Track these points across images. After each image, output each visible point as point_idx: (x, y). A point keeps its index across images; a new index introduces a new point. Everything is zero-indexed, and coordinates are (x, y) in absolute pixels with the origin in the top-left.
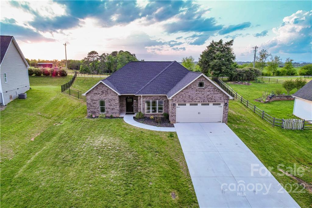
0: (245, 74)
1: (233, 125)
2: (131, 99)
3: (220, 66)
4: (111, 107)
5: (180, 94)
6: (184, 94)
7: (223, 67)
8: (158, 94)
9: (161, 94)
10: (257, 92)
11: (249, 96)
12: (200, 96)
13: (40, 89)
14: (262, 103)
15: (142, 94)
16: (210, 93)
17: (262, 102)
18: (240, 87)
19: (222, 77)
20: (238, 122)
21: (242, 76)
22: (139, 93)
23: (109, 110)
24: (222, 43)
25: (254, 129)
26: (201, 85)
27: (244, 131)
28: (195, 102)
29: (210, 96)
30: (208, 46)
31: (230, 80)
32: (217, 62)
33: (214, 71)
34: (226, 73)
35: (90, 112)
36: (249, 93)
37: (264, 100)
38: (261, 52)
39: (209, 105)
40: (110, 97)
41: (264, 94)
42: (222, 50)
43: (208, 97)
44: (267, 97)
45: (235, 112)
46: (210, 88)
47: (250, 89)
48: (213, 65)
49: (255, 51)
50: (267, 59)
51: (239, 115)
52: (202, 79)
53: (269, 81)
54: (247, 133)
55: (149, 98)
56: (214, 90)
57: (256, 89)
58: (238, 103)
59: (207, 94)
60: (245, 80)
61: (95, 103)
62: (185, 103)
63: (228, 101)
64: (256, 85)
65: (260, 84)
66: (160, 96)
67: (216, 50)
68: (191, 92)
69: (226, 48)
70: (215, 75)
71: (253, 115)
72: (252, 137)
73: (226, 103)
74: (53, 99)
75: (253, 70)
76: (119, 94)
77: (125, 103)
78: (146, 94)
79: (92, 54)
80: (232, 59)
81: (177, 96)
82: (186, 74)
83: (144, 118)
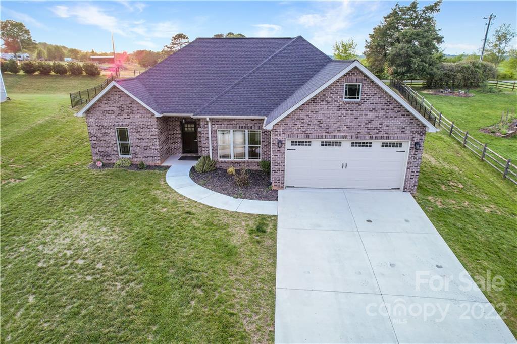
0: (459, 75)
1: (430, 198)
2: (193, 125)
3: (409, 56)
4: (143, 144)
5: (296, 117)
6: (305, 117)
7: (414, 59)
8: (247, 115)
9: (255, 114)
10: (486, 111)
11: (469, 121)
12: (349, 124)
13: (29, 100)
14: (499, 138)
15: (208, 114)
16: (376, 114)
17: (498, 134)
18: (448, 101)
19: (410, 81)
20: (443, 187)
21: (454, 79)
22: (203, 112)
23: (137, 150)
24: (416, 8)
25: (487, 211)
26: (353, 92)
27: (459, 219)
28: (335, 137)
29: (375, 124)
30: (385, 15)
31: (428, 87)
32: (402, 48)
33: (395, 68)
34: (421, 70)
35: (97, 154)
36: (469, 115)
37: (504, 131)
38: (499, 30)
39: (370, 146)
40: (137, 119)
41: (504, 118)
42: (416, 22)
43: (369, 126)
44: (509, 124)
45: (437, 159)
46: (377, 100)
47: (471, 106)
48: (394, 55)
49: (489, 25)
50: (510, 43)
51: (447, 167)
52: (355, 78)
53: (513, 89)
54: (469, 228)
55: (226, 123)
56: (386, 107)
57: (484, 106)
58: (443, 136)
59: (368, 116)
60: (459, 87)
61: (106, 134)
62: (308, 140)
63: (423, 137)
64: (484, 96)
65: (494, 95)
66: (253, 120)
67: (403, 24)
68: (324, 112)
69: (425, 19)
70: (396, 75)
71: (480, 169)
72: (483, 239)
73: (416, 143)
74: (41, 122)
75: (480, 66)
76: (157, 115)
77: (178, 133)
78: (217, 114)
79: (178, 39)
80: (435, 42)
81: (288, 121)
82: (323, 66)
83: (217, 169)
